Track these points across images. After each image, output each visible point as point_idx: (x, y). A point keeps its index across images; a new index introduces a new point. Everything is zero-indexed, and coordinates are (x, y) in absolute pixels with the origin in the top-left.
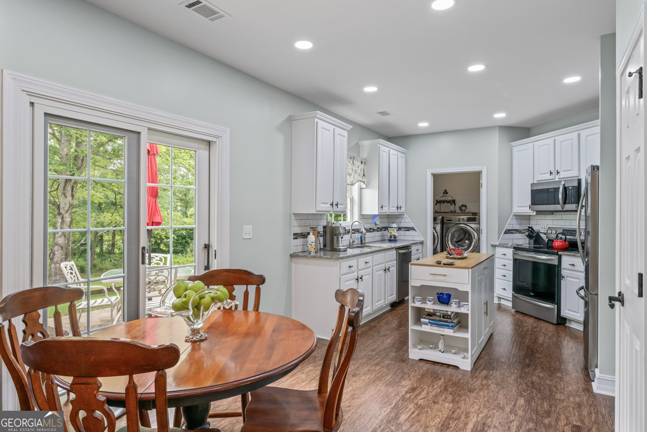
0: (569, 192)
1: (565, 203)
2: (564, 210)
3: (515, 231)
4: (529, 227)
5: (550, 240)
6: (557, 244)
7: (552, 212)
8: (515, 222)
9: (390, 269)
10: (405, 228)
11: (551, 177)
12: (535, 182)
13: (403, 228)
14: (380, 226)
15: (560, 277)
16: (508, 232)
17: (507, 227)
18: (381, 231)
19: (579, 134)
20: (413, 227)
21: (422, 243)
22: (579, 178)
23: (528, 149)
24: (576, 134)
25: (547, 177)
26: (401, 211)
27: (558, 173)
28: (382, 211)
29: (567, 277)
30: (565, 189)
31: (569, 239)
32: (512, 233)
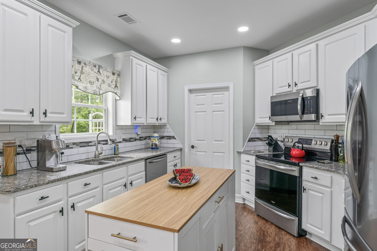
0: (307, 102)
1: (303, 113)
2: (303, 120)
3: (257, 139)
4: (269, 136)
5: (287, 148)
6: (294, 152)
7: (288, 122)
8: (257, 131)
9: (133, 183)
10: (168, 137)
11: (289, 90)
12: (274, 95)
13: (165, 136)
14: (144, 135)
15: (302, 189)
16: (252, 140)
17: (251, 136)
18: (145, 140)
19: (317, 45)
20: (174, 136)
21: (181, 150)
22: (317, 88)
23: (268, 66)
24: (313, 46)
25: (286, 89)
26: (161, 122)
27: (296, 84)
28: (135, 122)
29: (309, 189)
30: (303, 99)
31: (306, 148)
32: (255, 141)
